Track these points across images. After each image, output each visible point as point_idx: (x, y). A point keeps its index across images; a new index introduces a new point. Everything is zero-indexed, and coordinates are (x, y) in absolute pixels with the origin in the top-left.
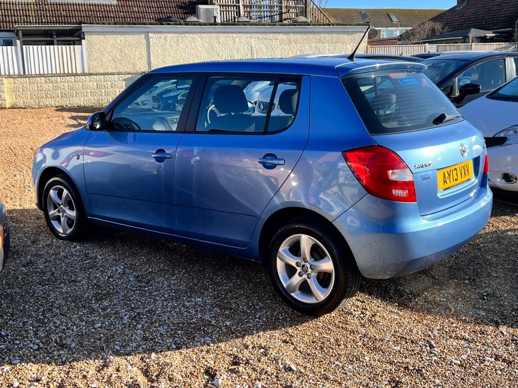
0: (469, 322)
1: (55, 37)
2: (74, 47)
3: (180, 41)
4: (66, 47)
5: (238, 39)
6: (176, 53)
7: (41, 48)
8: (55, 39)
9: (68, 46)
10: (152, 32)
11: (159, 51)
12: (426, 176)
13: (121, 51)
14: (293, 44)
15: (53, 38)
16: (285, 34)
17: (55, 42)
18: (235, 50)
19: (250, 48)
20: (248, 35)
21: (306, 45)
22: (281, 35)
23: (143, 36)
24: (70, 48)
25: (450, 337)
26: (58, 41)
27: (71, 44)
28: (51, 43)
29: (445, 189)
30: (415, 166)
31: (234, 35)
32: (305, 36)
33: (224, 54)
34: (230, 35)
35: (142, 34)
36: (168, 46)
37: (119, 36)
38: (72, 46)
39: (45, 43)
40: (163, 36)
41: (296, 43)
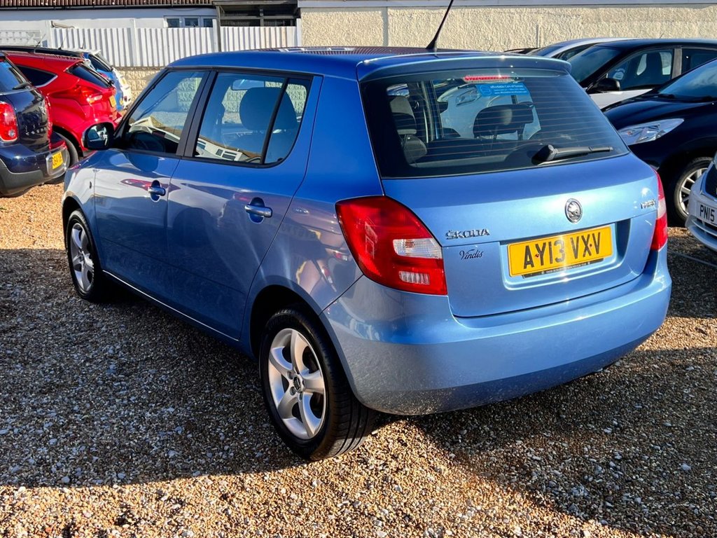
0: (543, 505)
1: (262, 15)
2: (286, 29)
3: (431, 19)
4: (275, 29)
5: (518, 16)
6: (424, 37)
7: (243, 30)
8: (262, 17)
9: (278, 28)
10: (392, 7)
11: (401, 34)
12: (472, 253)
13: (348, 34)
14: (603, 22)
15: (259, 16)
16: (592, 8)
17: (262, 22)
18: (512, 31)
19: (535, 29)
20: (534, 10)
21: (623, 24)
22: (584, 9)
23: (380, 12)
24: (280, 30)
25: (485, 528)
26: (265, 20)
27: (282, 25)
28: (256, 23)
29: (526, 276)
30: (447, 235)
31: (512, 10)
32: (624, 11)
33: (494, 38)
34: (507, 10)
35: (378, 10)
36: (413, 27)
37: (347, 13)
38: (283, 28)
39: (248, 23)
40: (407, 12)
41: (607, 21)
